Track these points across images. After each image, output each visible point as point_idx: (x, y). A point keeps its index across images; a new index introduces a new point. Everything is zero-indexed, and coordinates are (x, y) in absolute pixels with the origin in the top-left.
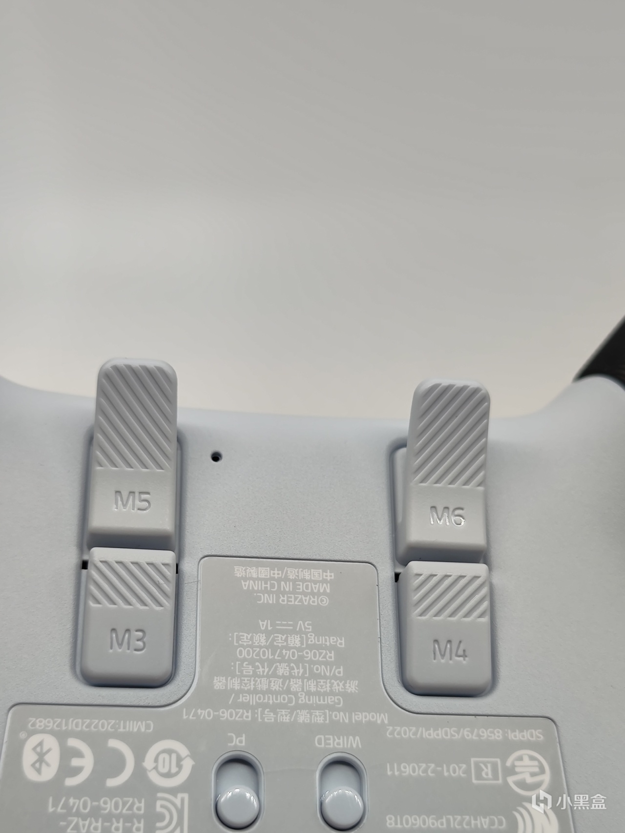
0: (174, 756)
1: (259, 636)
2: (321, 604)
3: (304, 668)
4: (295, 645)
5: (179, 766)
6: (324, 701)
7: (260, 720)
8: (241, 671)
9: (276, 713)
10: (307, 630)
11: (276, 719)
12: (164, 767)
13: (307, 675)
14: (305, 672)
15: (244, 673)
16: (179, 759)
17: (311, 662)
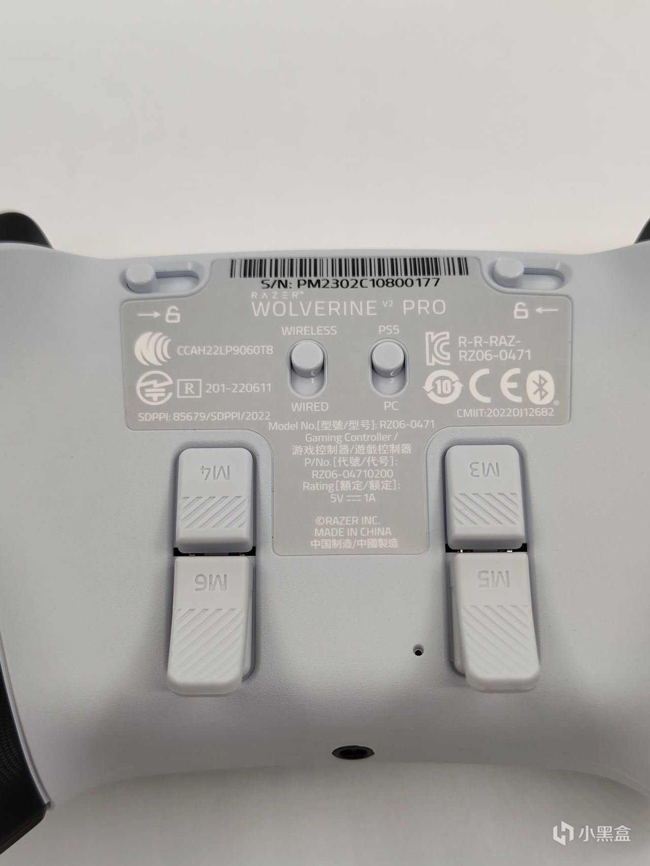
0: (439, 392)
1: (375, 488)
2: (323, 518)
3: (337, 464)
4: (345, 482)
5: (434, 384)
6: (321, 438)
7: (373, 421)
8: (389, 459)
9: (360, 427)
10: (335, 495)
11: (360, 422)
12: (447, 384)
13: (335, 458)
14: (337, 460)
15: (386, 457)
16: (435, 390)
17: (332, 468)
